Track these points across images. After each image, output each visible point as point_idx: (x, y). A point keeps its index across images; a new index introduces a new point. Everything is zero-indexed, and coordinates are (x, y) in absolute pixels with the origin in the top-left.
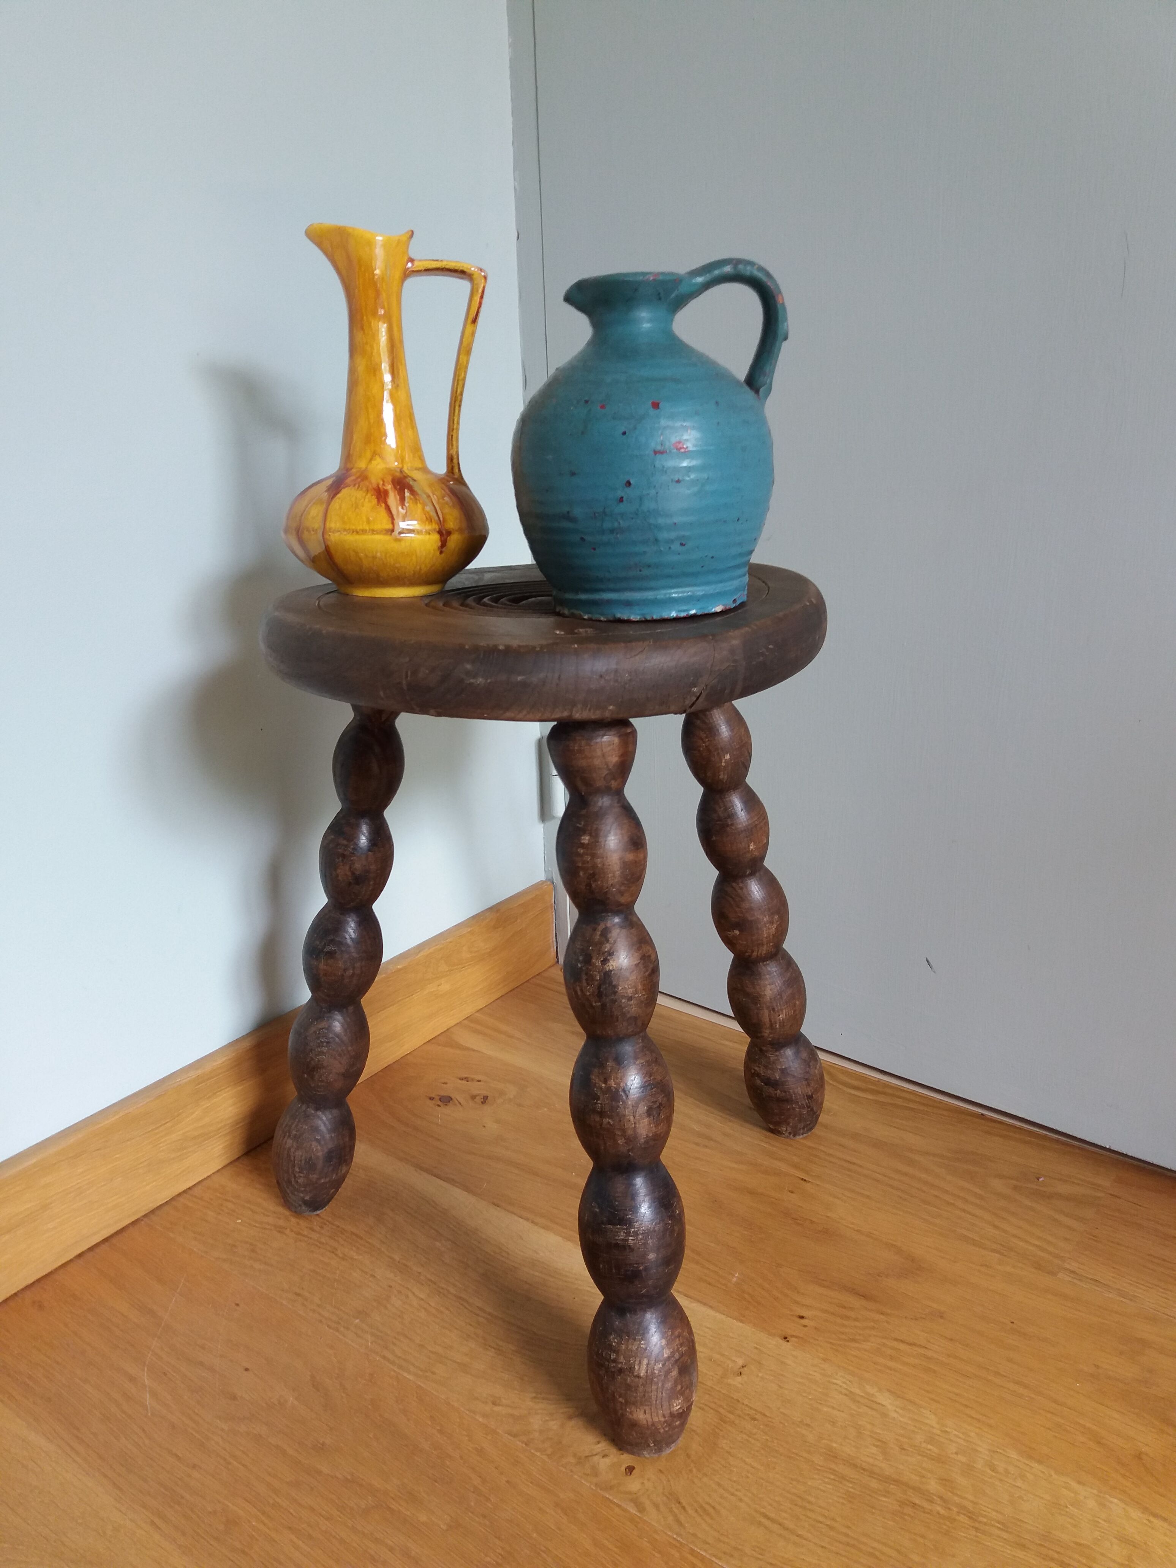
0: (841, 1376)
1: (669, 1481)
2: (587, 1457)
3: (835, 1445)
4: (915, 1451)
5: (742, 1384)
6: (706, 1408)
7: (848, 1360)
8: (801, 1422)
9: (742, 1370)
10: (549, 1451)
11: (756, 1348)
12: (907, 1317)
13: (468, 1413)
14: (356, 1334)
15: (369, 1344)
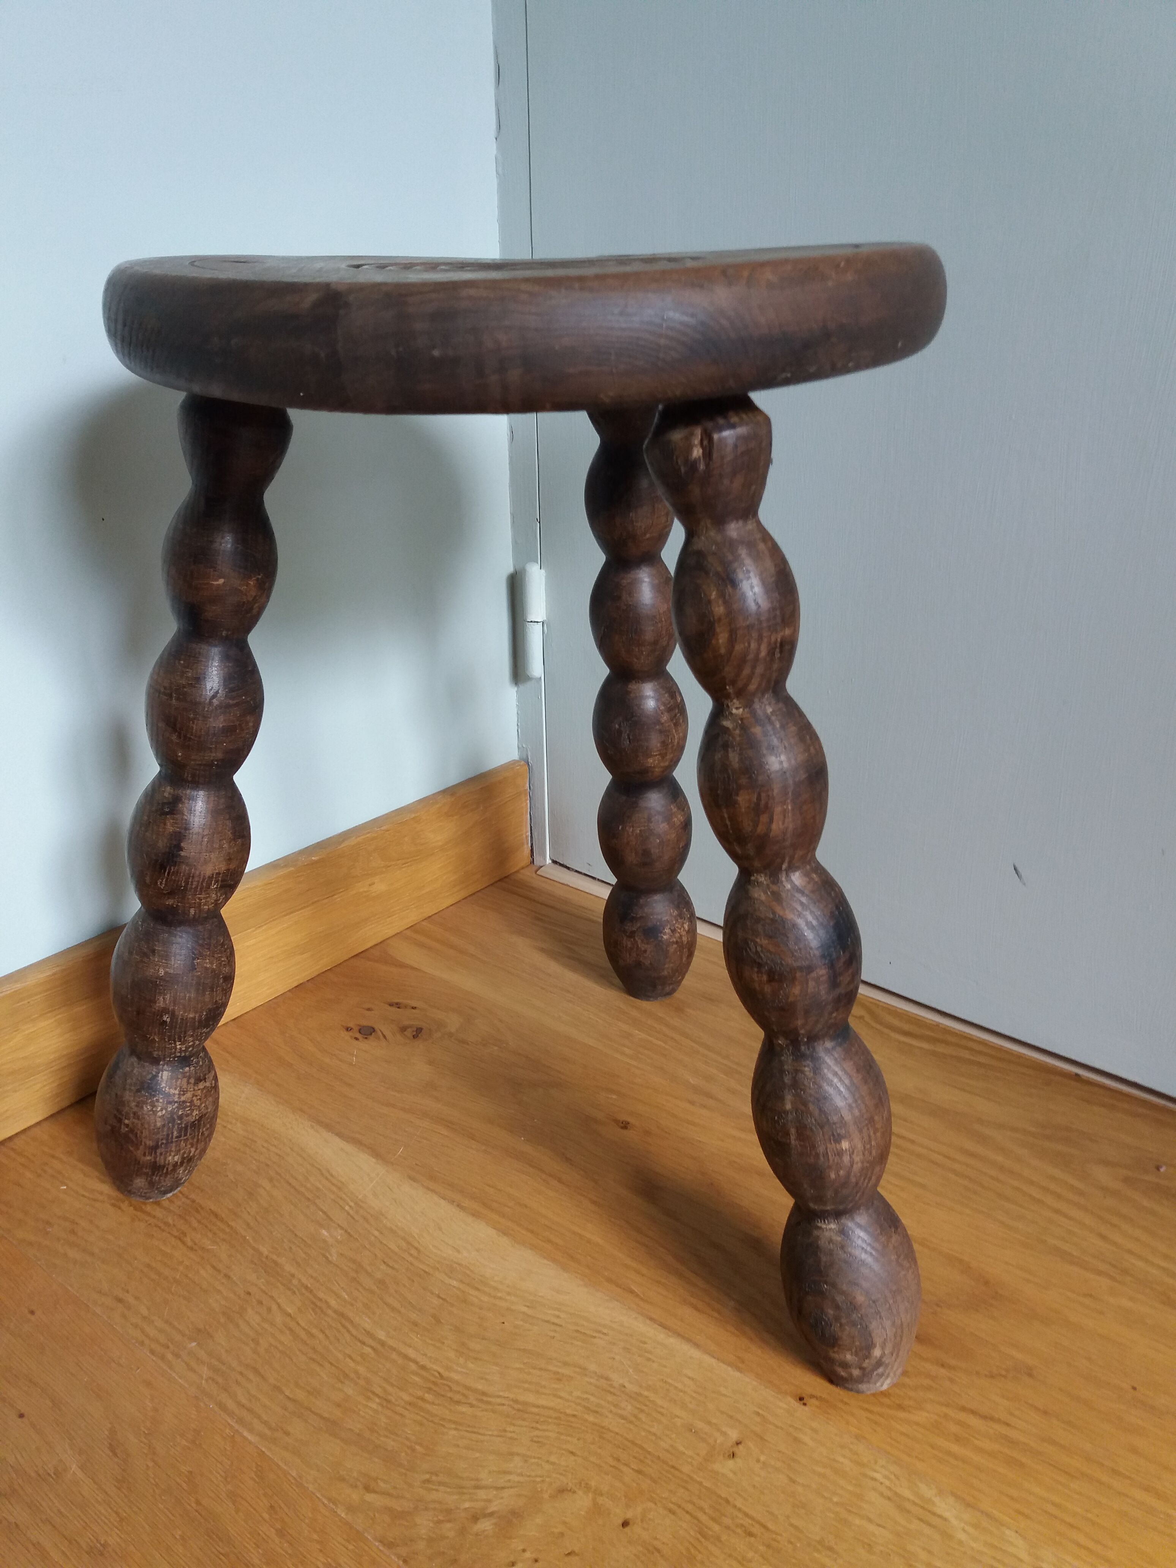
0: (883, 1466)
5: (735, 1473)
6: (679, 1511)
7: (893, 1439)
8: (821, 1542)
11: (758, 1414)
12: (978, 1373)
13: (326, 1502)
14: (187, 1365)
15: (203, 1381)
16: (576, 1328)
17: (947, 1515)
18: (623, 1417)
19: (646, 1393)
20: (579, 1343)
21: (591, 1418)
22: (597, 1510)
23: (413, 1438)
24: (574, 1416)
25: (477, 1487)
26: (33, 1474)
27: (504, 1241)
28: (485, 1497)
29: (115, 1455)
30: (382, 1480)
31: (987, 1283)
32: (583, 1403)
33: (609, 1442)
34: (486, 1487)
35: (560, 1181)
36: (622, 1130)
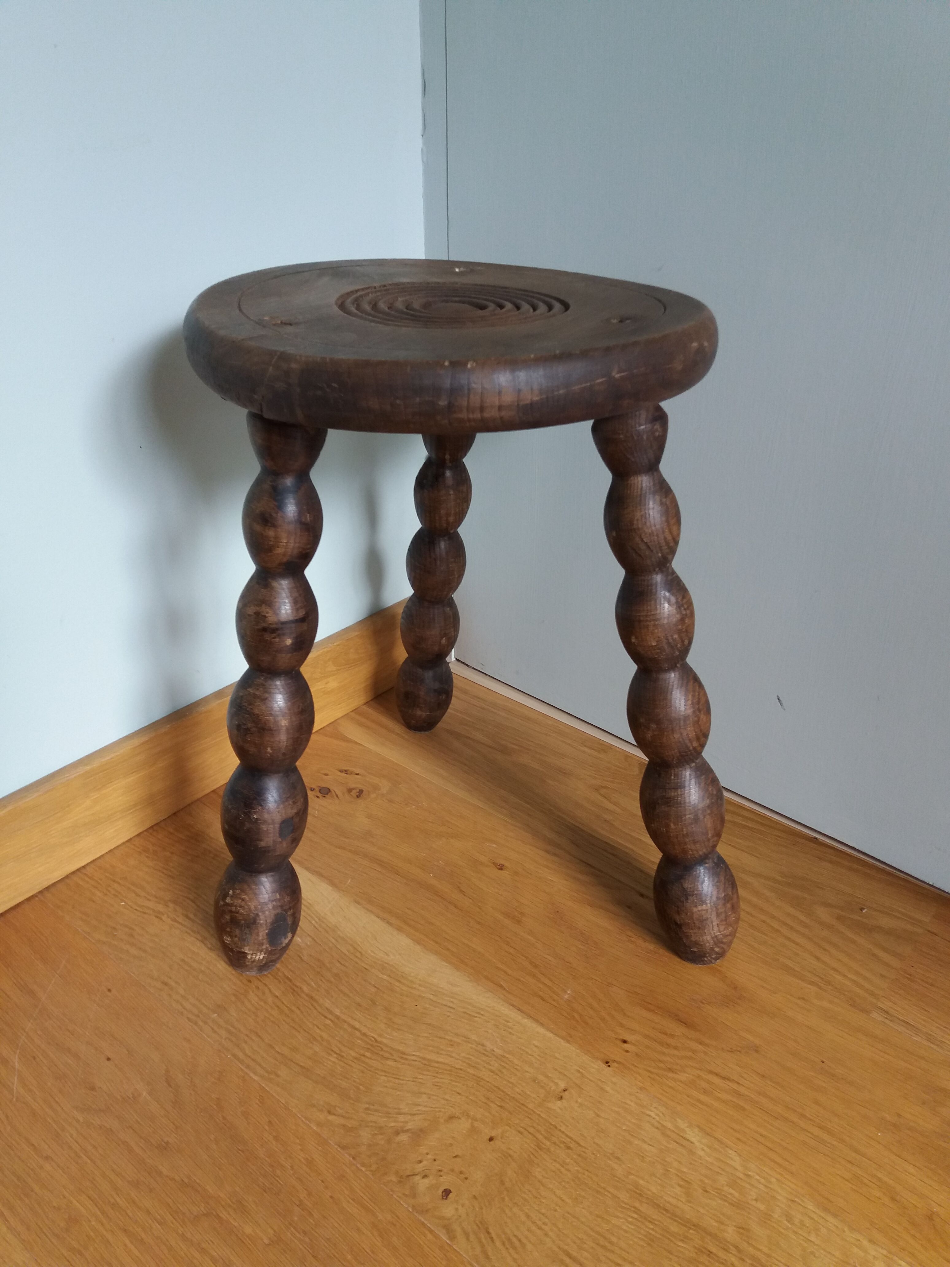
0: (655, 1108)
1: (481, 1208)
2: (408, 1176)
3: (641, 1182)
4: (716, 1194)
5: (561, 1109)
6: (525, 1132)
7: (663, 1090)
8: (612, 1154)
9: (563, 1094)
10: (374, 1167)
11: (579, 1071)
12: (723, 1049)
13: (304, 1120)
14: (212, 1029)
15: (223, 1040)
16: (464, 1010)
17: (693, 1140)
18: (492, 1072)
19: (507, 1056)
20: (466, 1021)
21: (471, 1071)
22: (473, 1130)
23: (358, 1080)
24: (461, 1069)
25: (400, 1114)
26: (119, 1097)
27: (418, 948)
28: (403, 1120)
29: (170, 1086)
30: (339, 1107)
31: (735, 988)
32: (467, 1061)
33: (483, 1087)
34: (404, 1114)
35: (456, 907)
36: (500, 871)
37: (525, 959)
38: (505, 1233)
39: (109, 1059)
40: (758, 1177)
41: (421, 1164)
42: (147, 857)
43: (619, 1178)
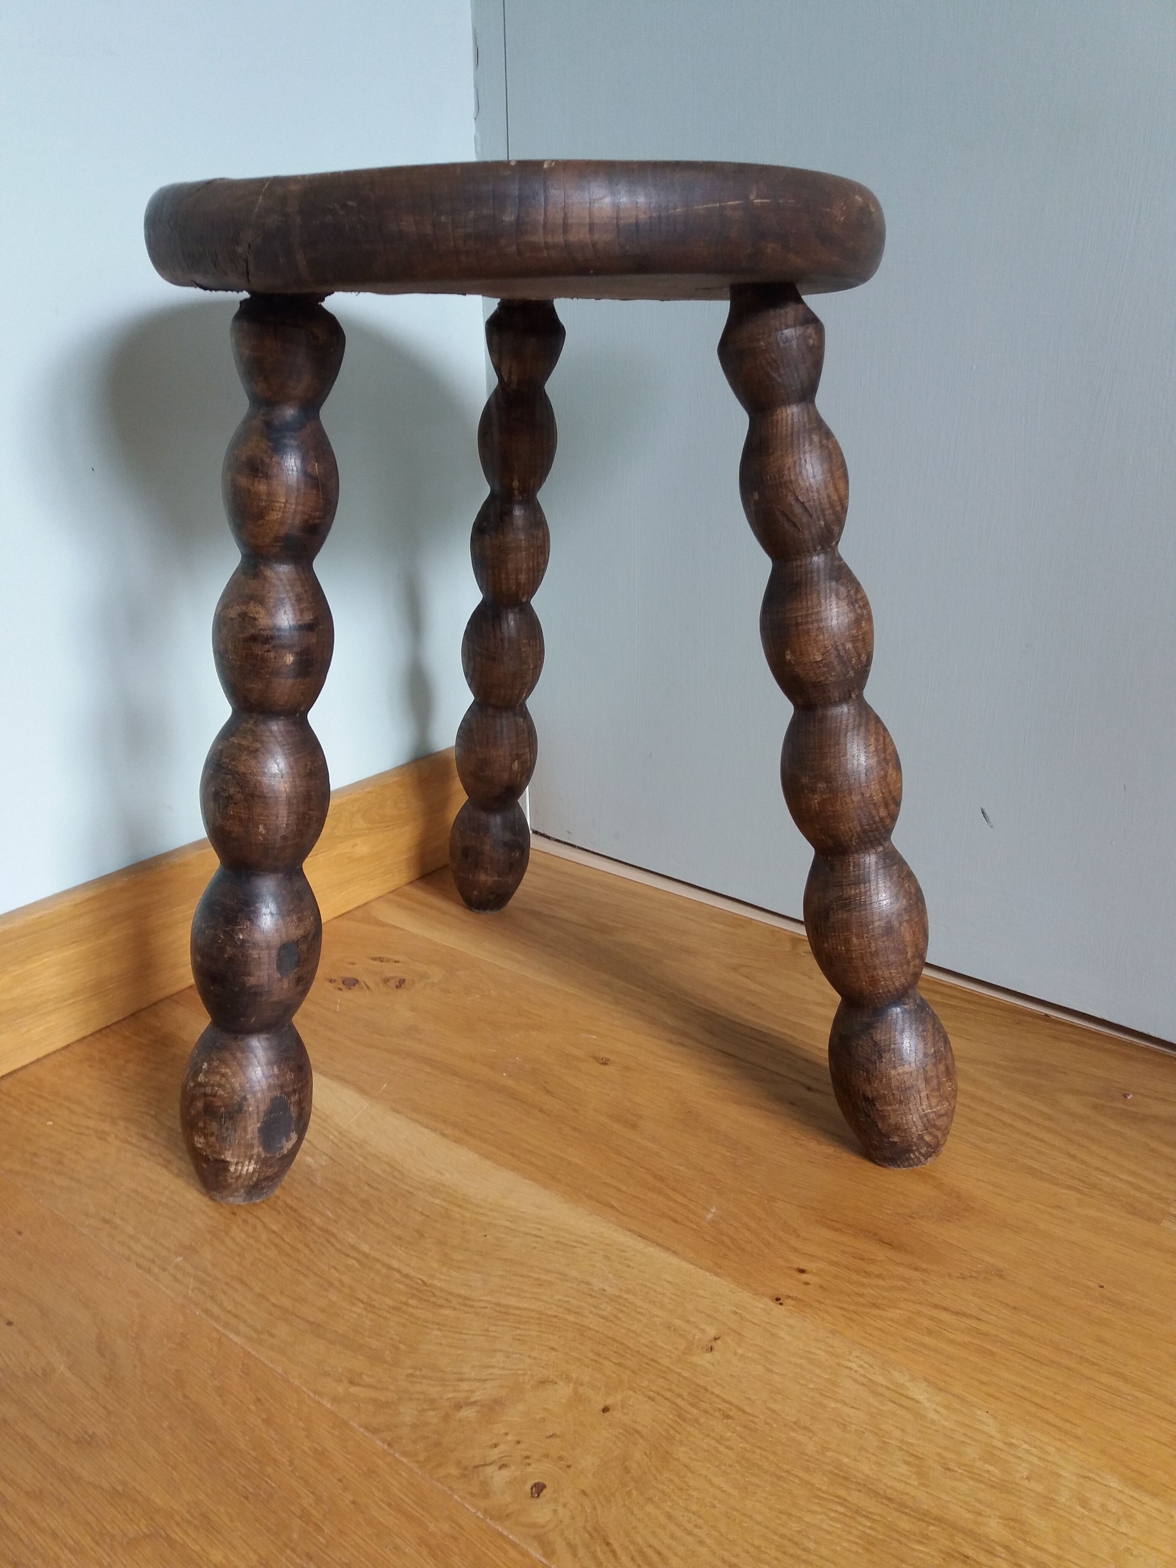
0: (856, 1357)
1: (595, 1508)
2: (476, 1467)
3: (846, 1460)
4: (965, 1473)
5: (713, 1364)
6: (658, 1398)
7: (866, 1333)
8: (795, 1423)
9: (713, 1344)
10: (422, 1456)
11: (735, 1313)
12: (949, 1275)
13: (312, 1395)
14: (174, 1277)
15: (190, 1291)
16: (558, 1239)
17: (920, 1398)
18: (603, 1317)
19: (626, 1296)
20: (561, 1253)
21: (571, 1318)
22: (577, 1398)
23: (397, 1338)
24: (556, 1317)
25: (462, 1380)
26: (21, 1376)
27: (486, 1163)
28: (468, 1388)
29: (103, 1356)
30: (367, 1375)
31: (958, 1197)
32: (564, 1305)
33: (590, 1339)
34: (469, 1380)
35: (541, 1111)
36: (602, 1066)
37: (645, 1171)
38: (633, 1542)
39: (10, 1323)
40: (1025, 1446)
41: (496, 1450)
42: (91, 1067)
43: (811, 1456)
